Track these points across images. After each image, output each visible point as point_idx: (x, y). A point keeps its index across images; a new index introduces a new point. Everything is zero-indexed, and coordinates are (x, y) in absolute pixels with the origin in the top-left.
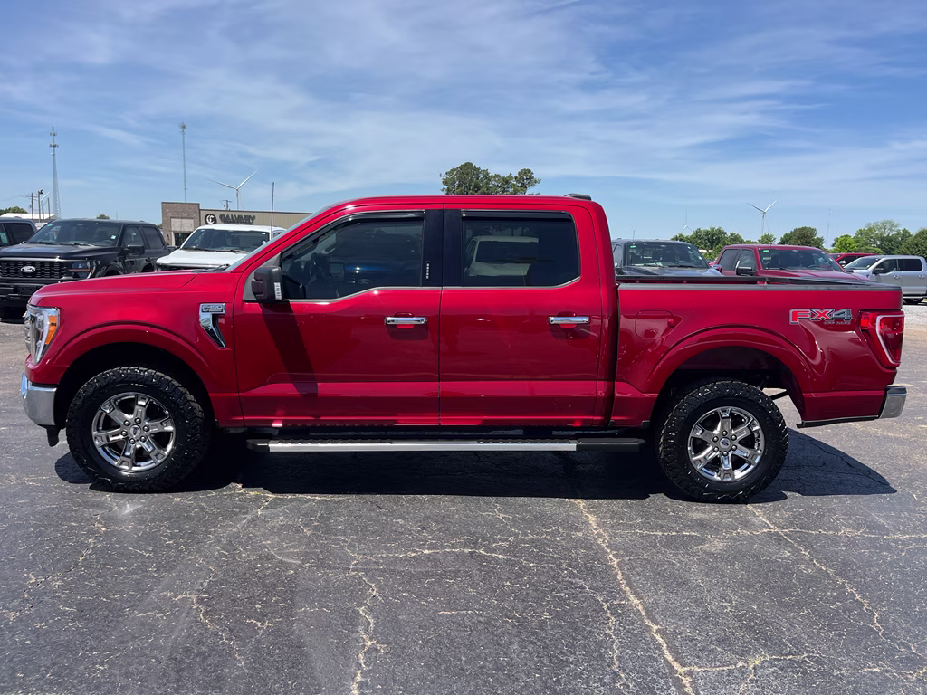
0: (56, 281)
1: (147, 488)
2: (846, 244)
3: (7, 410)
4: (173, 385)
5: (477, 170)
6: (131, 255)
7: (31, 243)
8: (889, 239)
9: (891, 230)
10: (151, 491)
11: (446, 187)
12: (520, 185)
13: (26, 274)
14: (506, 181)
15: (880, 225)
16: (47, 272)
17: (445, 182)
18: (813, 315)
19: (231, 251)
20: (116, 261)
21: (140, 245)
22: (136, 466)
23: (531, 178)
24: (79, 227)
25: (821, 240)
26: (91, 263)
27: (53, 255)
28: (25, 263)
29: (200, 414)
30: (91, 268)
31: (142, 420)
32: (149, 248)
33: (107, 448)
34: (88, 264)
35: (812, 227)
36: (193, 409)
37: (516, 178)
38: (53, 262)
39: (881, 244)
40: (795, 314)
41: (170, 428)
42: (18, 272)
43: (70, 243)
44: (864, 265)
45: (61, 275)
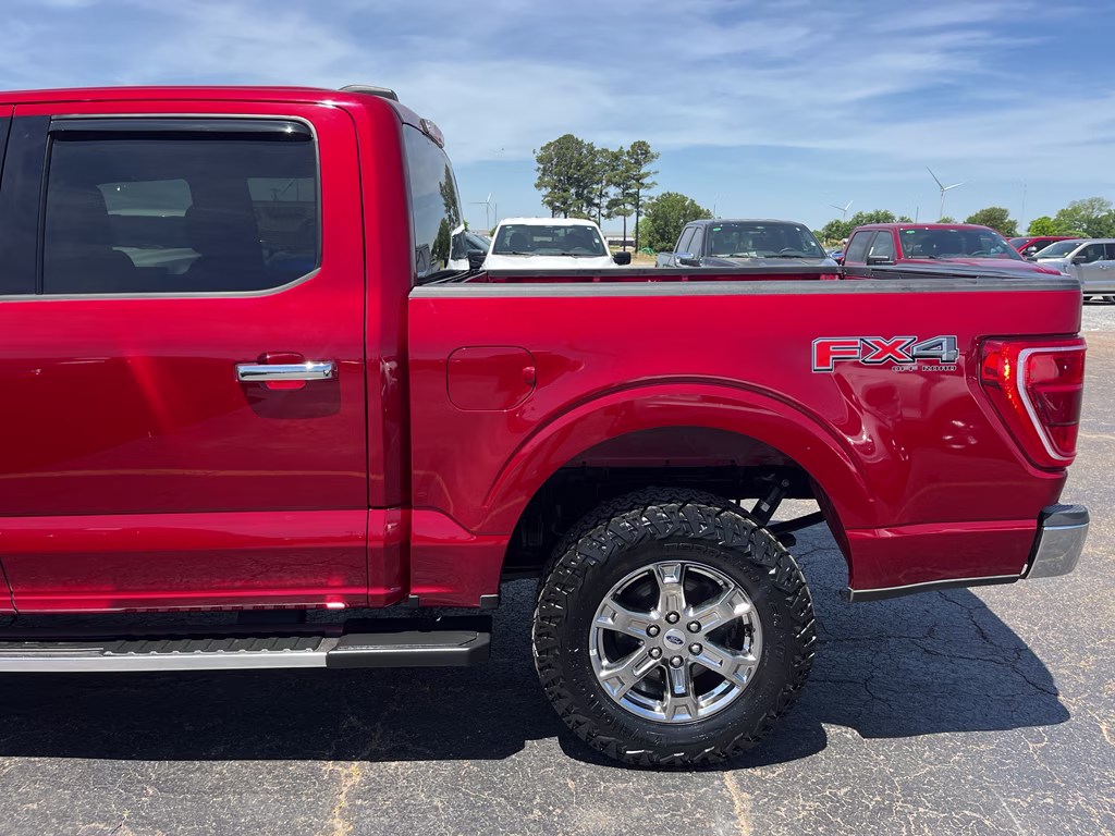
2: (1043, 228)
5: (579, 143)
8: (1098, 222)
9: (1101, 211)
12: (633, 161)
14: (616, 157)
15: (1087, 203)
17: (540, 160)
18: (866, 351)
23: (646, 153)
25: (1014, 224)
35: (1003, 208)
37: (628, 152)
39: (1088, 227)
40: (823, 348)
44: (1061, 252)
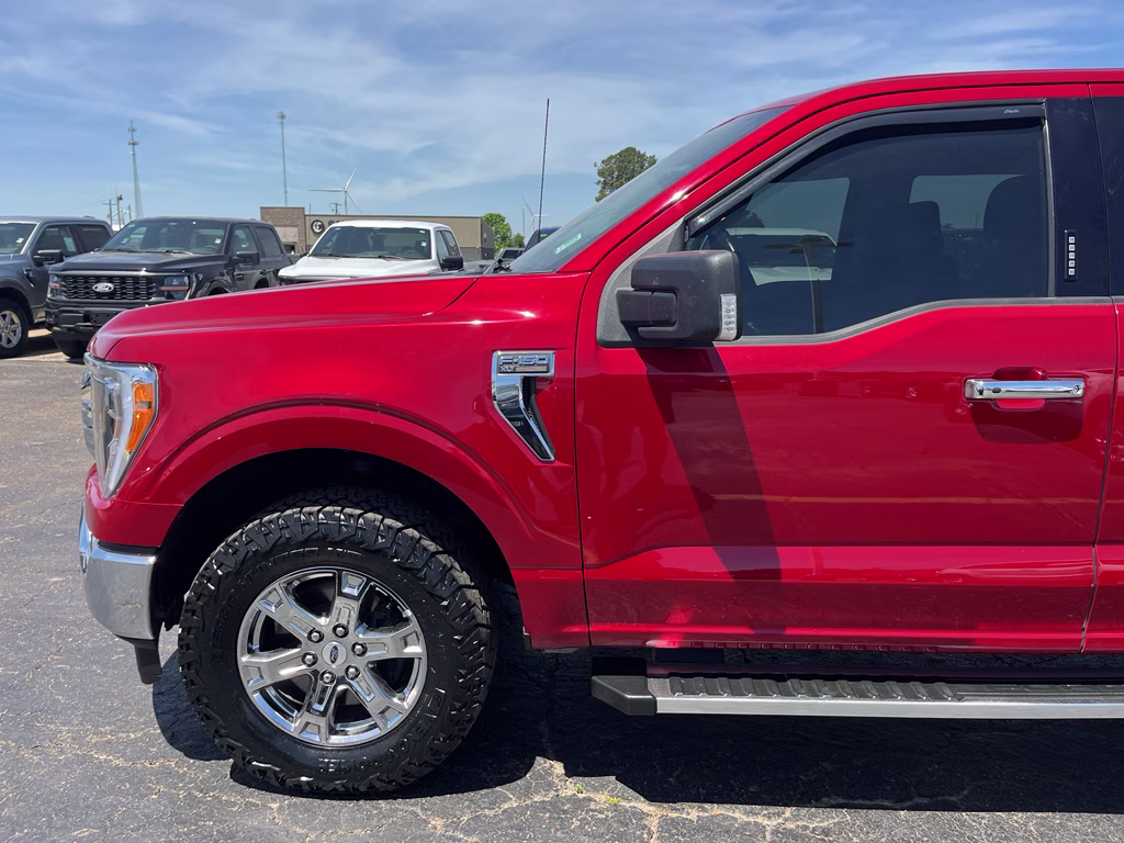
0: (143, 304)
1: (363, 788)
3: (65, 532)
4: (425, 549)
5: (642, 156)
6: (241, 265)
7: (107, 250)
10: (372, 794)
11: (602, 179)
13: (100, 295)
16: (129, 289)
17: (601, 173)
19: (380, 257)
20: (222, 275)
21: (254, 252)
22: (336, 733)
24: (170, 228)
26: (189, 277)
27: (137, 267)
28: (99, 279)
29: (483, 616)
30: (190, 285)
31: (351, 628)
32: (264, 256)
33: (272, 693)
34: (186, 279)
36: (470, 605)
38: (136, 279)
41: (415, 649)
42: (88, 292)
43: (160, 250)
45: (149, 295)
